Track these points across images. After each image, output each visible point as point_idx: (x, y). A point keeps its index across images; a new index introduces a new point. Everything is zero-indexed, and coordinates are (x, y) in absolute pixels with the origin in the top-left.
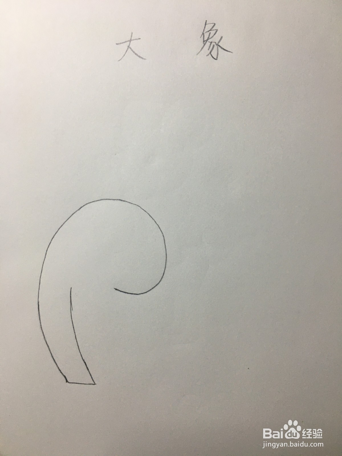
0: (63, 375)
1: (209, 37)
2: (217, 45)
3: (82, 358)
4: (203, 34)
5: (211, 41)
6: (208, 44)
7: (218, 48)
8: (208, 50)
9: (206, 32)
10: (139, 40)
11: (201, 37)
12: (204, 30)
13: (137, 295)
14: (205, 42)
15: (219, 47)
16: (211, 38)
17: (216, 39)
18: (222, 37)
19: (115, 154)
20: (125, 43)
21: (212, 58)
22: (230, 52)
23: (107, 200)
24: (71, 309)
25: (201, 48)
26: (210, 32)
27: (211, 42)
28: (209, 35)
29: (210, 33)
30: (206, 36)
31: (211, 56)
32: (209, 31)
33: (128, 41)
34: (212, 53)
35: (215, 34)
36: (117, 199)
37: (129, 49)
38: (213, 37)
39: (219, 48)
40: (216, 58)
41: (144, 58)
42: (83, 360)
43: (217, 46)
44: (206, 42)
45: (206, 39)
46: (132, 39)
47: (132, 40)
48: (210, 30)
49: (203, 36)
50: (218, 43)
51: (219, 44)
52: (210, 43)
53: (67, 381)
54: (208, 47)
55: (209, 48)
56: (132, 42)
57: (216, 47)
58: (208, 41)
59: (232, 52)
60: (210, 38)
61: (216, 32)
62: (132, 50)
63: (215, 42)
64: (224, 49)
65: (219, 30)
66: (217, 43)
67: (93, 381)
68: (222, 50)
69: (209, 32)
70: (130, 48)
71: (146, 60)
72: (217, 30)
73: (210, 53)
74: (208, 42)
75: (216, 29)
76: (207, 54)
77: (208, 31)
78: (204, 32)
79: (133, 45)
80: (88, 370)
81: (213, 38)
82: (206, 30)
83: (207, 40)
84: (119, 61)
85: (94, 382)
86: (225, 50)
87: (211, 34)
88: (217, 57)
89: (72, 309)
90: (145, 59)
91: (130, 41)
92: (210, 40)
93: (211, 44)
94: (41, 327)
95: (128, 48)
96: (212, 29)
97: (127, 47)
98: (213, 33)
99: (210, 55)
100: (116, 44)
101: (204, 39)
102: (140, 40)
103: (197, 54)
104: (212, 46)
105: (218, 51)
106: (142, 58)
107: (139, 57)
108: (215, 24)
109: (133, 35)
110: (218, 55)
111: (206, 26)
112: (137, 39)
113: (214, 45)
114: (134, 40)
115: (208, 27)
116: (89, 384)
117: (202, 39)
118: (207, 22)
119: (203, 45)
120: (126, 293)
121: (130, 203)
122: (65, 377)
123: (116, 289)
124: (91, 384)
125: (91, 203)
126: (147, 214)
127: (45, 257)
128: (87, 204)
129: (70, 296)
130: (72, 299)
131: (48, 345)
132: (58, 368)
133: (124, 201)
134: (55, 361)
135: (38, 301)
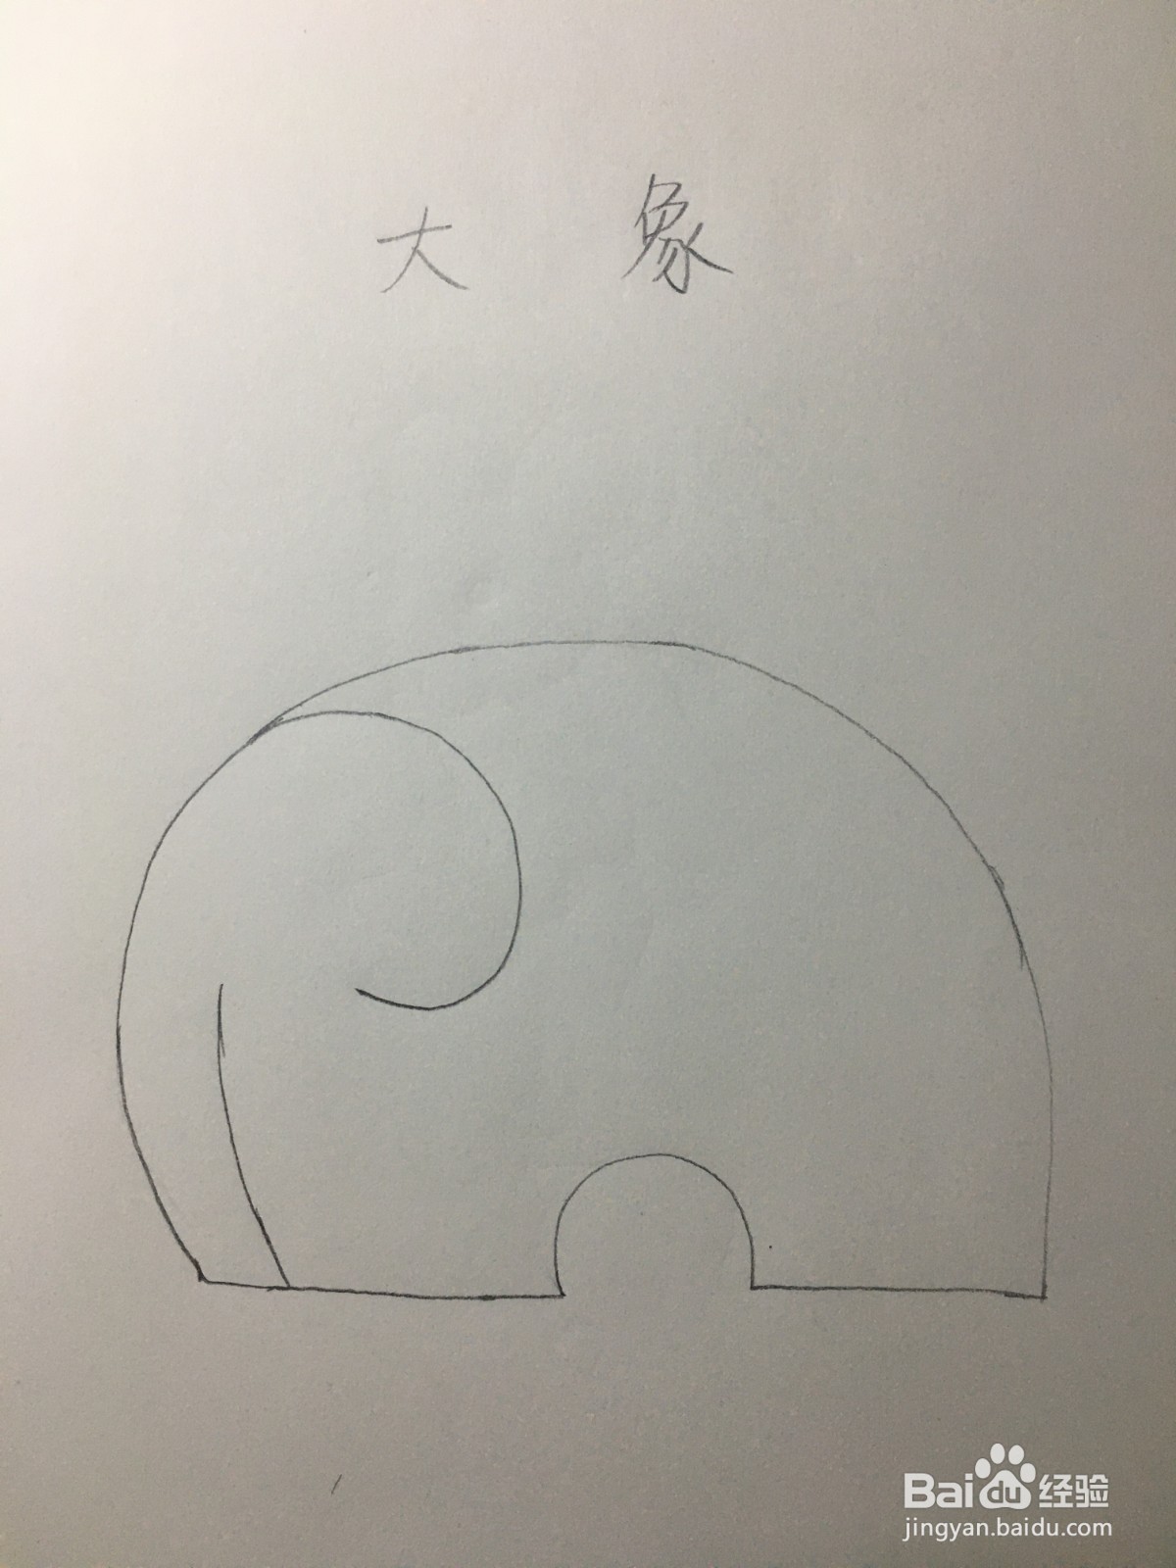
0: (191, 1257)
1: (660, 225)
2: (684, 248)
3: (252, 1206)
4: (643, 214)
5: (666, 238)
6: (658, 244)
7: (687, 257)
8: (659, 262)
9: (654, 209)
10: (446, 231)
11: (637, 224)
12: (645, 204)
13: (426, 1012)
14: (649, 239)
15: (691, 255)
16: (669, 227)
17: (682, 231)
18: (700, 226)
20: (407, 239)
21: (670, 288)
22: (724, 270)
23: (340, 715)
24: (219, 1052)
25: (635, 259)
26: (664, 208)
27: (668, 241)
28: (662, 219)
29: (664, 213)
30: (653, 221)
31: (666, 282)
32: (662, 206)
33: (414, 233)
34: (668, 273)
35: (679, 216)
36: (374, 714)
37: (417, 257)
38: (673, 223)
39: (693, 260)
40: (681, 287)
41: (461, 283)
42: (255, 1213)
43: (687, 252)
44: (652, 240)
45: (651, 230)
47: (425, 231)
48: (666, 203)
49: (642, 220)
50: (692, 239)
51: (692, 246)
52: (663, 243)
53: (201, 1277)
54: (658, 257)
55: (662, 257)
56: (424, 235)
57: (681, 253)
58: (659, 236)
59: (729, 272)
60: (665, 229)
61: (683, 210)
62: (426, 261)
63: (680, 241)
64: (705, 261)
65: (691, 203)
66: (686, 243)
67: (284, 1277)
68: (702, 264)
69: (662, 210)
70: (420, 254)
71: (467, 291)
72: (686, 205)
73: (665, 271)
74: (656, 240)
75: (683, 200)
76: (656, 275)
77: (659, 208)
78: (647, 210)
79: (428, 244)
80: (268, 1241)
81: (673, 228)
82: (654, 202)
83: (656, 233)
84: (385, 291)
85: (287, 1282)
86: (709, 263)
87: (667, 215)
88: (686, 286)
89: (224, 1052)
90: (464, 288)
91: (421, 232)
92: (664, 235)
93: (666, 245)
94: (125, 1107)
95: (413, 254)
96: (672, 201)
97: (411, 251)
98: (672, 211)
99: (663, 277)
100: (378, 241)
102: (450, 230)
103: (625, 276)
104: (669, 251)
105: (687, 266)
106: (456, 285)
107: (448, 281)
108: (679, 186)
109: (429, 213)
110: (687, 278)
111: (654, 190)
112: (442, 228)
113: (675, 250)
114: (431, 230)
115: (660, 195)
116: (270, 1288)
117: (642, 231)
118: (656, 178)
119: (643, 247)
120: (392, 1003)
121: (410, 724)
122: (196, 1264)
123: (362, 992)
124: (278, 1288)
125: (288, 721)
126: (462, 758)
127: (143, 889)
128: (276, 726)
129: (219, 1012)
130: (224, 1021)
131: (145, 1162)
132: (176, 1235)
133: (391, 719)
134: (164, 1213)
135: (117, 1024)
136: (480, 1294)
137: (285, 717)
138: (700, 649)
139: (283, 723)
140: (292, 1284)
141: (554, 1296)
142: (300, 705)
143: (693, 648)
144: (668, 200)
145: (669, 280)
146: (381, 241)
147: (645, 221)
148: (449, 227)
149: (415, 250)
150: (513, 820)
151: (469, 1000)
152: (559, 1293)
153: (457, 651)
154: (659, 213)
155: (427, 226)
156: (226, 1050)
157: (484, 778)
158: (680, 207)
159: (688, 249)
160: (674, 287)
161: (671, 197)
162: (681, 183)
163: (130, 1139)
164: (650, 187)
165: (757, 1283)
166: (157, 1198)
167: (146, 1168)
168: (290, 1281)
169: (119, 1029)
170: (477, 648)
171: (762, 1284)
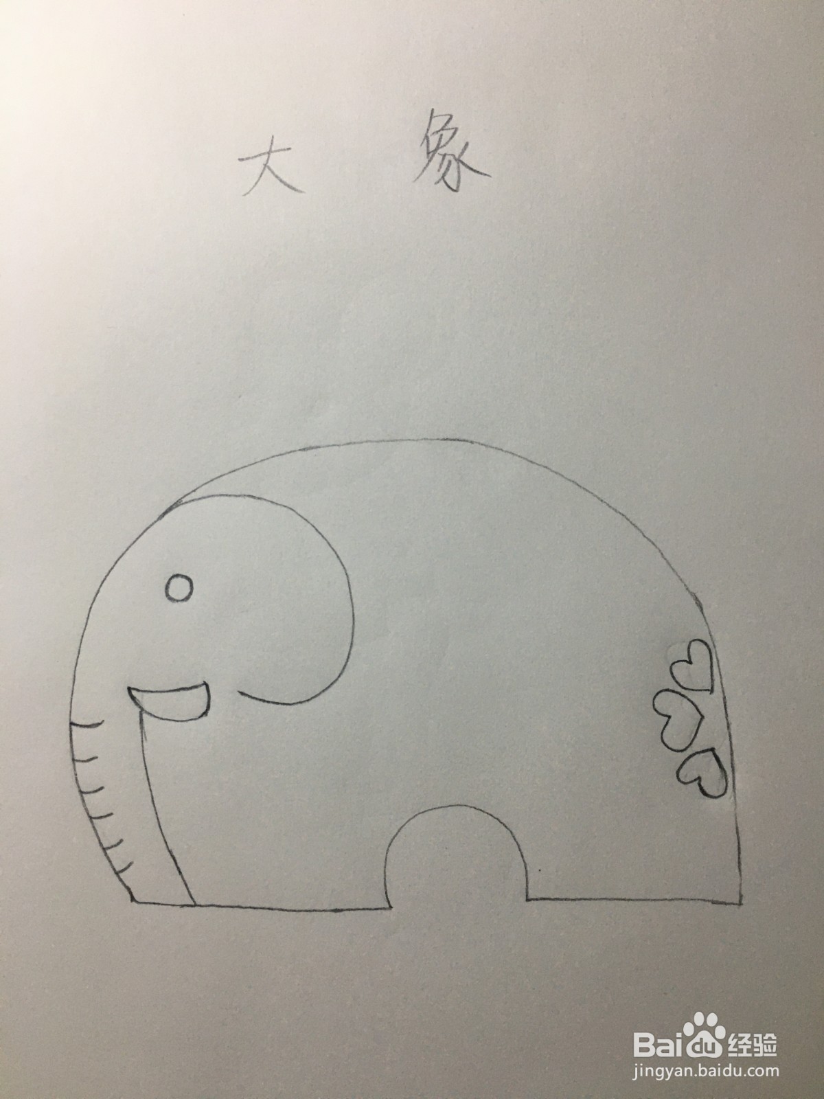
1: (438, 144)
2: (456, 160)
3: (167, 847)
4: (427, 137)
5: (443, 153)
6: (437, 158)
7: (459, 168)
8: (439, 171)
9: (434, 133)
10: (287, 152)
11: (422, 143)
12: (428, 130)
13: (288, 707)
14: (431, 155)
15: (461, 165)
16: (444, 146)
17: (454, 148)
18: (467, 144)
19: (240, 397)
20: (258, 158)
21: (447, 188)
22: (485, 175)
25: (422, 169)
26: (441, 132)
27: (444, 155)
28: (440, 140)
29: (442, 135)
30: (434, 141)
31: (444, 184)
32: (439, 131)
33: (265, 154)
34: (446, 178)
35: (451, 138)
36: (245, 495)
37: (267, 169)
38: (447, 143)
39: (462, 168)
40: (455, 188)
41: (299, 188)
42: (170, 852)
43: (458, 163)
44: (433, 155)
45: (432, 148)
46: (273, 149)
47: (272, 152)
48: (442, 129)
49: (426, 141)
50: (460, 156)
51: (461, 159)
52: (441, 157)
53: (133, 899)
54: (438, 167)
55: (440, 167)
56: (272, 155)
57: (454, 164)
58: (438, 152)
59: (489, 176)
60: (442, 147)
61: (454, 134)
62: (273, 172)
63: (453, 155)
64: (471, 169)
65: (460, 127)
66: (457, 156)
67: (192, 898)
68: (469, 171)
69: (440, 134)
70: (270, 169)
71: (303, 194)
72: (456, 129)
73: (443, 177)
74: (436, 155)
75: (455, 126)
76: (437, 179)
77: (437, 132)
78: (429, 134)
79: (276, 161)
80: (180, 873)
81: (448, 146)
82: (433, 129)
83: (436, 150)
84: (245, 195)
86: (475, 171)
87: (443, 137)
88: (458, 187)
89: (146, 738)
90: (301, 192)
91: (269, 153)
92: (441, 151)
93: (443, 159)
94: (76, 779)
95: (264, 168)
96: (446, 127)
97: (263, 166)
98: (447, 134)
99: (442, 181)
100: (239, 159)
101: (428, 147)
102: (290, 151)
103: (415, 180)
104: (446, 163)
105: (459, 172)
106: (295, 190)
107: (290, 187)
108: (451, 117)
109: (275, 140)
110: (459, 181)
111: (433, 120)
112: (284, 150)
113: (450, 162)
114: (276, 151)
115: (438, 123)
116: (182, 906)
117: (426, 148)
118: (435, 111)
119: (427, 160)
120: (265, 701)
121: (272, 502)
122: (129, 889)
123: (242, 693)
124: (188, 906)
125: (186, 503)
126: (309, 526)
127: (86, 624)
128: (178, 506)
129: (142, 710)
130: (145, 716)
131: (91, 818)
132: (114, 869)
133: (259, 498)
134: (106, 854)
135: (70, 719)
136: (333, 908)
137: (184, 500)
138: (477, 443)
139: (183, 504)
140: (198, 903)
141: (384, 909)
142: (194, 491)
144: (444, 127)
145: (446, 183)
146: (241, 160)
147: (428, 141)
148: (289, 149)
149: (265, 165)
150: (347, 568)
151: (319, 697)
152: (388, 906)
153: (304, 449)
154: (437, 136)
156: (148, 737)
157: (325, 539)
158: (452, 131)
159: (459, 161)
160: (449, 187)
161: (446, 124)
162: (453, 114)
163: (80, 801)
164: (431, 118)
165: (531, 896)
166: (101, 844)
167: (92, 822)
168: (196, 900)
169: (72, 724)
170: (318, 447)
171: (535, 897)
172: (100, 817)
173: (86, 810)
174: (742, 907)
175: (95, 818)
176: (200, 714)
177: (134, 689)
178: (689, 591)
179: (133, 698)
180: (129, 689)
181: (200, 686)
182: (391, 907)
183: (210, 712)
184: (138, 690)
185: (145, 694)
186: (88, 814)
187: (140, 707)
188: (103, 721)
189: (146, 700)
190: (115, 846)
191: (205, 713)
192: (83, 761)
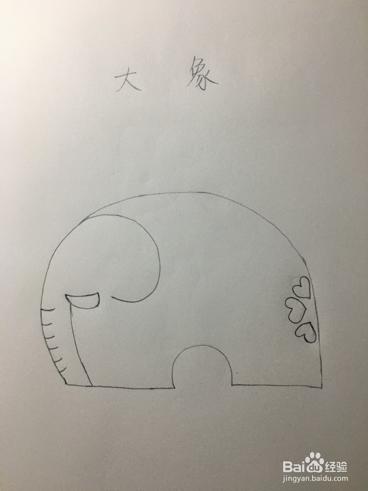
0: (63, 378)
1: (197, 71)
2: (204, 77)
4: (192, 68)
6: (197, 77)
7: (205, 80)
8: (197, 82)
9: (195, 66)
10: (135, 74)
11: (190, 71)
12: (193, 65)
13: (132, 303)
14: (194, 75)
15: (206, 79)
16: (199, 71)
17: (204, 72)
18: (209, 71)
19: (114, 174)
20: (123, 77)
21: (201, 89)
22: (216, 83)
25: (190, 81)
27: (199, 76)
28: (198, 70)
29: (198, 67)
30: (195, 70)
32: (198, 65)
33: (125, 75)
34: (200, 85)
35: (203, 68)
36: (115, 215)
37: (126, 81)
38: (201, 70)
39: (207, 81)
40: (204, 89)
42: (82, 364)
45: (194, 72)
47: (129, 74)
48: (199, 65)
49: (192, 70)
50: (206, 76)
51: (206, 77)
52: (198, 76)
53: (66, 383)
54: (197, 80)
56: (128, 75)
57: (203, 79)
59: (218, 84)
60: (199, 72)
61: (203, 67)
62: (129, 83)
63: (203, 75)
65: (206, 64)
66: (205, 76)
68: (209, 82)
71: (141, 91)
72: (204, 65)
73: (199, 84)
74: (196, 75)
75: (204, 64)
76: (196, 86)
77: (197, 66)
79: (130, 78)
80: (86, 373)
81: (201, 72)
82: (195, 64)
83: (196, 73)
84: (117, 91)
86: (212, 82)
87: (199, 68)
88: (205, 88)
91: (127, 74)
92: (198, 74)
93: (199, 77)
94: (43, 332)
96: (200, 64)
98: (201, 67)
99: (198, 86)
101: (193, 72)
103: (187, 86)
104: (200, 79)
105: (205, 82)
106: (138, 89)
107: (135, 88)
108: (202, 60)
109: (130, 69)
110: (205, 86)
111: (195, 61)
112: (134, 73)
113: (202, 78)
114: (130, 74)
115: (197, 63)
116: (87, 386)
117: (192, 73)
118: (196, 57)
119: (192, 77)
120: (122, 301)
121: (126, 218)
122: (64, 379)
123: (113, 297)
124: (89, 386)
125: (91, 218)
126: (142, 228)
127: (48, 268)
128: (87, 219)
129: (71, 304)
130: (72, 307)
131: (49, 349)
132: (58, 371)
133: (121, 216)
134: (55, 365)
135: (41, 308)
136: (150, 387)
137: (90, 217)
138: (212, 194)
139: (89, 218)
140: (94, 385)
141: (172, 388)
142: (94, 213)
143: (210, 194)
144: (199, 64)
145: (200, 87)
146: (116, 77)
147: (193, 70)
148: (136, 73)
149: (126, 79)
150: (157, 245)
151: (145, 299)
152: (173, 387)
153: (140, 196)
154: (197, 68)
155: (129, 73)
156: (73, 316)
157: (149, 234)
158: (203, 66)
159: (205, 78)
160: (202, 89)
161: (200, 63)
162: (203, 59)
163: (45, 342)
164: (194, 60)
165: (233, 384)
166: (53, 360)
167: (49, 351)
168: (93, 384)
169: (42, 309)
170: (146, 195)
171: (235, 384)
172: (53, 349)
173: (47, 345)
174: (322, 389)
175: (51, 349)
176: (95, 306)
177: (68, 295)
178: (300, 256)
179: (67, 299)
180: (66, 295)
181: (95, 294)
182: (175, 388)
183: (100, 305)
184: (70, 296)
185: (72, 297)
186: (48, 347)
187: (70, 303)
188: (55, 308)
189: (73, 300)
190: (59, 361)
191: (97, 306)
192: (46, 325)
